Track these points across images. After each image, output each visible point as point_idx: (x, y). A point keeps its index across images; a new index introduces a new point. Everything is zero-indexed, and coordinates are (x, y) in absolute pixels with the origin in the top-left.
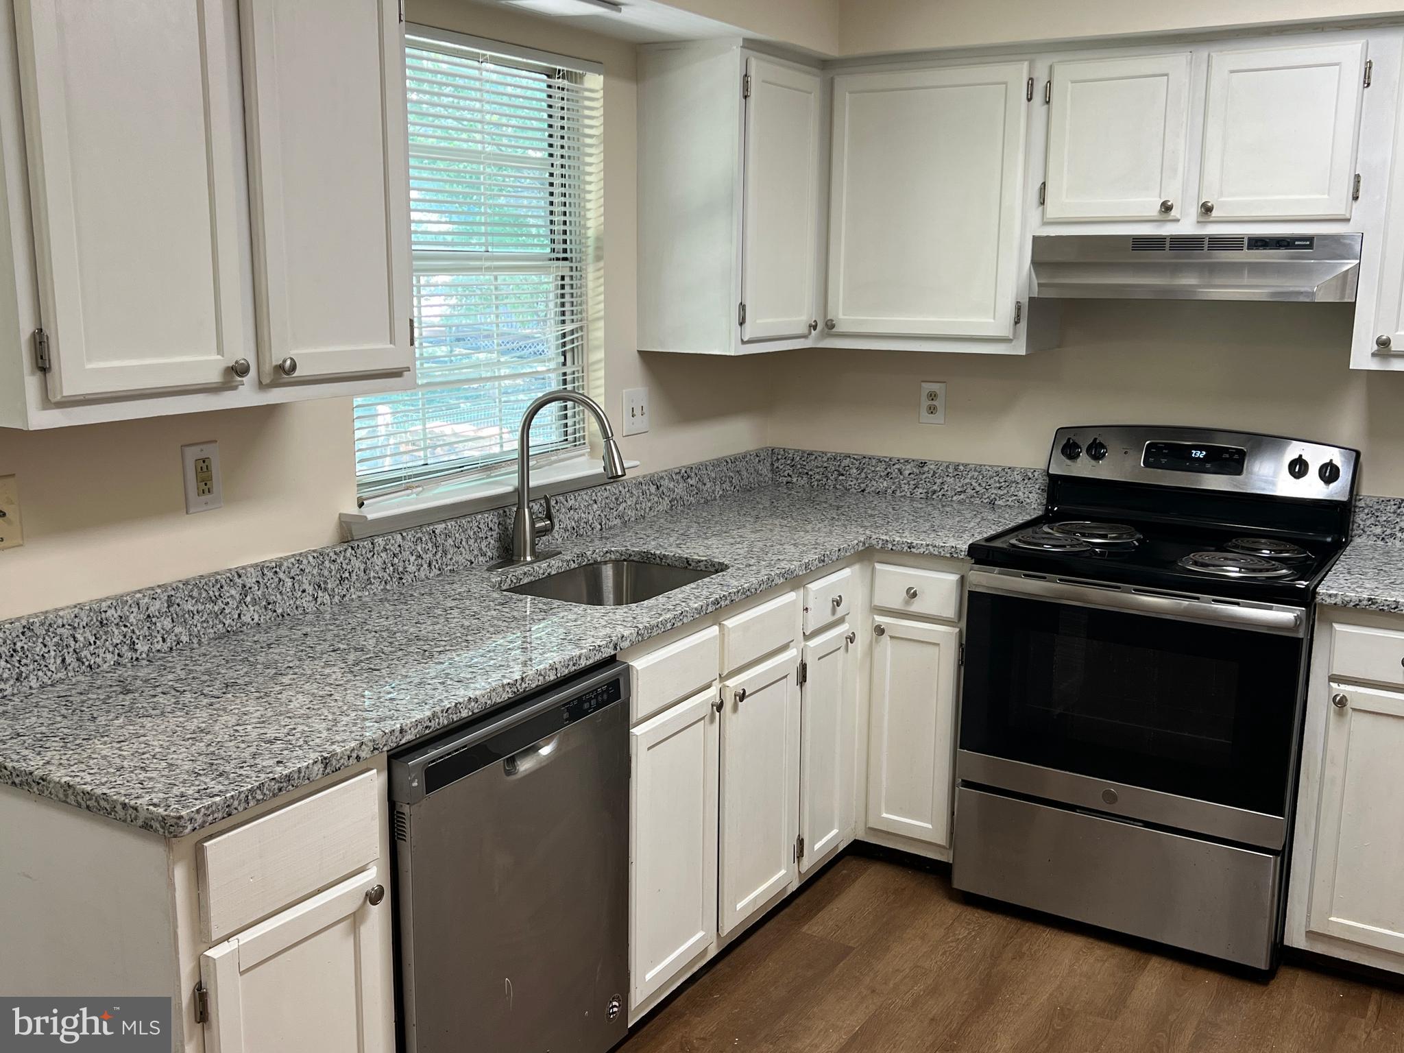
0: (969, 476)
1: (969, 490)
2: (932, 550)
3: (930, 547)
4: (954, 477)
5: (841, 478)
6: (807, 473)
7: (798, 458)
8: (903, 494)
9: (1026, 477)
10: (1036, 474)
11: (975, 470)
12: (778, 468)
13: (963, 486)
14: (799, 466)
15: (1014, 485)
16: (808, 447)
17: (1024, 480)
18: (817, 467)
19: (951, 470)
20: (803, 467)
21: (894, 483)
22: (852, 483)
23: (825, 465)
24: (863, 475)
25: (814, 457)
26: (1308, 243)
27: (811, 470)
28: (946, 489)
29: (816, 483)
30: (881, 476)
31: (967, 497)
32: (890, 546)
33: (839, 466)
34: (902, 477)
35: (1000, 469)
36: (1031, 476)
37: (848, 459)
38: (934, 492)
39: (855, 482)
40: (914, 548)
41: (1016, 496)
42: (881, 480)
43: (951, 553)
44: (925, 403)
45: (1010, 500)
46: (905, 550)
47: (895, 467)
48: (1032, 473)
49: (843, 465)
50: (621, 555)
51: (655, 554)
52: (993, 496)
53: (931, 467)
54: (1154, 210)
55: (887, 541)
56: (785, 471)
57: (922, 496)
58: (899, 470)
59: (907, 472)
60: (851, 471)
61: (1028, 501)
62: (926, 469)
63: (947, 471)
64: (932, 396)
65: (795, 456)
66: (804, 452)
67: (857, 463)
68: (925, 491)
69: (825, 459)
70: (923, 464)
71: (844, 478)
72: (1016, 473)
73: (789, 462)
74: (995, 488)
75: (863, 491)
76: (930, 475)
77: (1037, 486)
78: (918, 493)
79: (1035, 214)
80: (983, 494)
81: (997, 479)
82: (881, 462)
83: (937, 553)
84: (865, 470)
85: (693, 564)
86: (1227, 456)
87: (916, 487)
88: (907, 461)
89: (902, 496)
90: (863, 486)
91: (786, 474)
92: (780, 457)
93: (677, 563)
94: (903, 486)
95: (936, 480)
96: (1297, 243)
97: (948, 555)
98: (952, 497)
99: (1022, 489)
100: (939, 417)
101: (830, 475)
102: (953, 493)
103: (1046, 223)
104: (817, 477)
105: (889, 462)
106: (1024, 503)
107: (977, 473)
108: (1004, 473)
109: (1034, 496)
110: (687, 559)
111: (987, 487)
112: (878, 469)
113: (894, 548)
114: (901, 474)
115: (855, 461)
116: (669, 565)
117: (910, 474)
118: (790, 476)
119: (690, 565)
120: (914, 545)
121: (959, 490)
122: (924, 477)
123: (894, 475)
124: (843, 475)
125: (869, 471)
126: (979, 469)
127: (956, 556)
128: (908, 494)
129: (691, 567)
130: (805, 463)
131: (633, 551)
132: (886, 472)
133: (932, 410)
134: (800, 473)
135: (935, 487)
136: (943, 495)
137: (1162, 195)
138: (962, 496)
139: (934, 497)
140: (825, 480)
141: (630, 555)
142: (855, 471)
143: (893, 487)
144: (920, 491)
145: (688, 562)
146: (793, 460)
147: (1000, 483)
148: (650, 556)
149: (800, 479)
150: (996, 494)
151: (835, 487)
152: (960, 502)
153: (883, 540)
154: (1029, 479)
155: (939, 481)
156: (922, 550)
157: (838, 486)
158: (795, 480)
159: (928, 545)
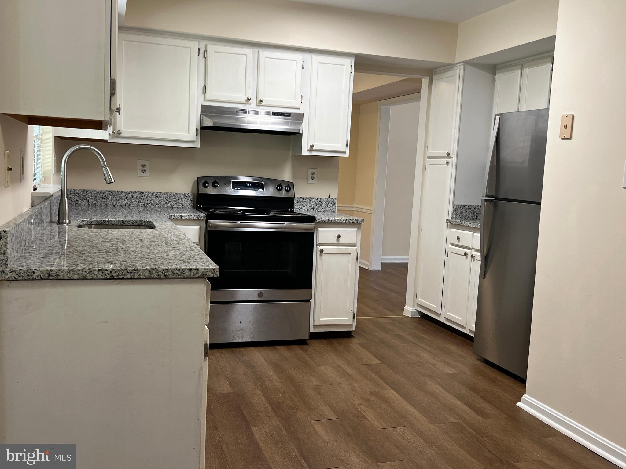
0: (162, 197)
1: (162, 202)
2: (190, 217)
3: (190, 216)
4: (156, 197)
5: (104, 200)
6: (86, 199)
7: (82, 193)
8: (133, 205)
9: (185, 196)
10: (189, 195)
11: (165, 194)
12: (71, 197)
13: (160, 201)
14: (82, 196)
15: (180, 199)
16: (86, 188)
17: (184, 197)
18: (91, 196)
19: (154, 195)
20: (84, 196)
21: (129, 201)
22: (109, 202)
23: (96, 195)
24: (114, 199)
25: (90, 192)
26: (289, 115)
27: (88, 198)
28: (152, 202)
29: (91, 203)
30: (123, 199)
31: (162, 205)
32: (173, 217)
33: (103, 195)
34: (133, 199)
35: (175, 193)
36: (187, 195)
37: (107, 192)
38: (147, 204)
39: (110, 202)
40: (183, 217)
41: (182, 203)
42: (123, 200)
43: (198, 218)
44: (141, 168)
45: (179, 205)
46: (179, 218)
47: (130, 194)
48: (188, 194)
49: (104, 195)
50: (88, 222)
51: (105, 220)
52: (172, 204)
53: (146, 194)
54: (244, 100)
55: (172, 215)
56: (74, 199)
57: (142, 206)
58: (132, 196)
59: (135, 196)
60: (109, 197)
61: (186, 205)
62: (143, 195)
63: (153, 195)
64: (143, 166)
65: (80, 192)
66: (84, 190)
67: (112, 194)
68: (144, 203)
69: (95, 192)
70: (142, 193)
71: (105, 200)
72: (181, 195)
73: (77, 195)
74: (173, 201)
75: (115, 205)
76: (145, 197)
77: (189, 199)
78: (140, 205)
79: (202, 97)
80: (168, 203)
81: (174, 197)
82: (123, 193)
83: (192, 218)
84: (116, 196)
85: (126, 223)
86: (258, 185)
87: (139, 202)
88: (135, 192)
89: (133, 206)
90: (114, 203)
91: (75, 200)
92: (72, 192)
93: (117, 223)
94: (133, 202)
95: (148, 199)
96: (286, 115)
97: (197, 219)
98: (155, 205)
99: (184, 201)
100: (147, 174)
101: (98, 199)
102: (156, 204)
103: (205, 100)
104: (92, 200)
105: (127, 193)
106: (185, 206)
107: (166, 196)
108: (176, 195)
109: (188, 203)
110: (122, 221)
111: (170, 201)
112: (121, 196)
113: (175, 218)
114: (132, 197)
115: (110, 193)
116: (113, 224)
117: (136, 197)
118: (78, 201)
119: (124, 223)
120: (183, 216)
121: (158, 202)
122: (143, 198)
123: (129, 198)
124: (104, 199)
125: (117, 197)
126: (166, 194)
127: (200, 218)
128: (136, 205)
129: (125, 224)
130: (85, 195)
131: (93, 220)
132: (125, 197)
133: (144, 171)
134: (83, 199)
135: (148, 202)
136: (151, 205)
137: (246, 95)
138: (160, 205)
139: (147, 206)
140: (95, 201)
141: (92, 222)
142: (110, 197)
143: (129, 203)
144: (141, 204)
145: (123, 222)
146: (79, 193)
147: (175, 199)
148: (102, 221)
149: (83, 202)
150: (173, 203)
151: (101, 204)
152: (158, 207)
153: (170, 215)
154: (186, 197)
155: (149, 199)
156: (186, 218)
157: (102, 204)
158: (80, 202)
159: (189, 216)
